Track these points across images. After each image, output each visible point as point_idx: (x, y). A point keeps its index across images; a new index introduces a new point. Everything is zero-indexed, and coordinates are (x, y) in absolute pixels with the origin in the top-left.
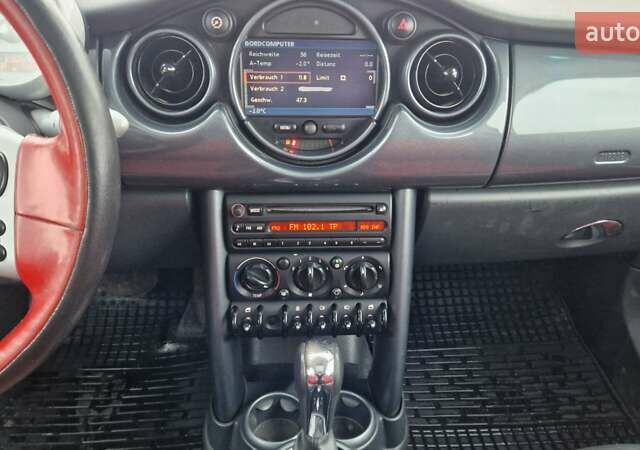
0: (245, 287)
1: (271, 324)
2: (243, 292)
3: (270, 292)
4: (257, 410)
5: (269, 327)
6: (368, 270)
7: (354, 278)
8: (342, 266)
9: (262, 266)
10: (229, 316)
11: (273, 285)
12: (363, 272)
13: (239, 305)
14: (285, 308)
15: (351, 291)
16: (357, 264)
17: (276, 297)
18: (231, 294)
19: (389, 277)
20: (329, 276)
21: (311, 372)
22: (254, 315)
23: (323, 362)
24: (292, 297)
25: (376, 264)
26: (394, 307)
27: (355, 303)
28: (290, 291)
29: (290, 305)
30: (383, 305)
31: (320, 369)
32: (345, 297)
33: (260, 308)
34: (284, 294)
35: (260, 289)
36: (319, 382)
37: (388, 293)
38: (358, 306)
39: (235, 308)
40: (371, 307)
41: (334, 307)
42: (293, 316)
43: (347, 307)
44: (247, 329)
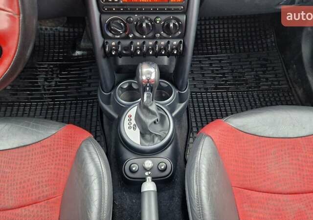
0: (111, 32)
1: (125, 50)
2: (110, 34)
3: (124, 35)
4: (121, 88)
5: (124, 52)
6: (174, 24)
7: (166, 28)
8: (160, 22)
9: (119, 21)
10: (104, 46)
11: (125, 31)
12: (171, 25)
13: (109, 41)
14: (132, 43)
15: (165, 35)
16: (168, 21)
17: (127, 38)
18: (104, 35)
19: (184, 27)
20: (153, 27)
21: (144, 78)
22: (117, 46)
23: (150, 73)
24: (135, 38)
25: (178, 20)
26: (186, 43)
27: (166, 41)
28: (134, 35)
29: (134, 41)
30: (181, 42)
31: (149, 76)
32: (162, 38)
33: (119, 43)
34: (131, 36)
35: (118, 33)
36: (148, 82)
37: (184, 36)
38: (168, 42)
39: (107, 42)
40: (175, 43)
41: (156, 43)
42: (136, 47)
43: (163, 43)
44: (113, 53)
